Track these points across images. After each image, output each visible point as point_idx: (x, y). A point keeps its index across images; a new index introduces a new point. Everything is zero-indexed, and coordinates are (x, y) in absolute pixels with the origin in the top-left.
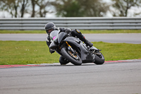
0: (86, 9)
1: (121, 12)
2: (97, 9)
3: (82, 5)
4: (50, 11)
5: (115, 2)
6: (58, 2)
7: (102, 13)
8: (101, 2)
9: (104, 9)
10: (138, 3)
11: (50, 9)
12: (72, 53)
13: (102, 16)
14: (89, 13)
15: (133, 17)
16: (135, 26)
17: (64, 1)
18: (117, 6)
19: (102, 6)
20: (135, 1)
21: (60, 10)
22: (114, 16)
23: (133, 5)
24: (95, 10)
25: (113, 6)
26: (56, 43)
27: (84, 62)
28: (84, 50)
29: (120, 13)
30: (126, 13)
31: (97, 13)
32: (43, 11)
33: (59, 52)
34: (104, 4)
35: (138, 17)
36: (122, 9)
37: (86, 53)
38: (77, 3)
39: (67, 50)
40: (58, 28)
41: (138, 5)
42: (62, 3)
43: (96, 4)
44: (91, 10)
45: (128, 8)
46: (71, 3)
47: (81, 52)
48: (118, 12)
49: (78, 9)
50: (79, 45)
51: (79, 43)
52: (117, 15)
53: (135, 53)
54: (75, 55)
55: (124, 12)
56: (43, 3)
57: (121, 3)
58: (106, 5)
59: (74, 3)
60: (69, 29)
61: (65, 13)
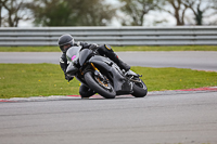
0: (79, 15)
1: (134, 18)
2: (96, 13)
3: (74, 7)
4: (25, 17)
5: (124, 4)
6: (37, 3)
7: (104, 21)
8: (103, 3)
9: (108, 15)
10: (160, 5)
11: (24, 14)
12: (101, 80)
13: (104, 25)
14: (85, 21)
15: (152, 27)
16: (156, 40)
17: (46, 2)
18: (128, 9)
19: (105, 9)
20: (155, 2)
21: (40, 15)
22: (124, 24)
23: (152, 9)
24: (93, 17)
25: (122, 9)
26: (77, 65)
27: (119, 93)
28: (118, 76)
29: (132, 20)
30: (142, 20)
31: (97, 20)
32: (13, 17)
33: (81, 78)
34: (108, 6)
35: (159, 26)
36: (135, 15)
37: (121, 80)
38: (66, 4)
39: (93, 76)
40: (78, 43)
41: (160, 9)
42: (43, 5)
43: (95, 7)
44: (89, 16)
45: (145, 12)
46: (57, 4)
47: (114, 79)
48: (129, 19)
49: (68, 13)
50: (111, 69)
51: (111, 65)
52: (127, 23)
53: (155, 81)
54: (106, 83)
55: (138, 18)
56: (14, 4)
57: (134, 5)
58: (110, 9)
59: (61, 5)
60: (95, 44)
61: (48, 20)
